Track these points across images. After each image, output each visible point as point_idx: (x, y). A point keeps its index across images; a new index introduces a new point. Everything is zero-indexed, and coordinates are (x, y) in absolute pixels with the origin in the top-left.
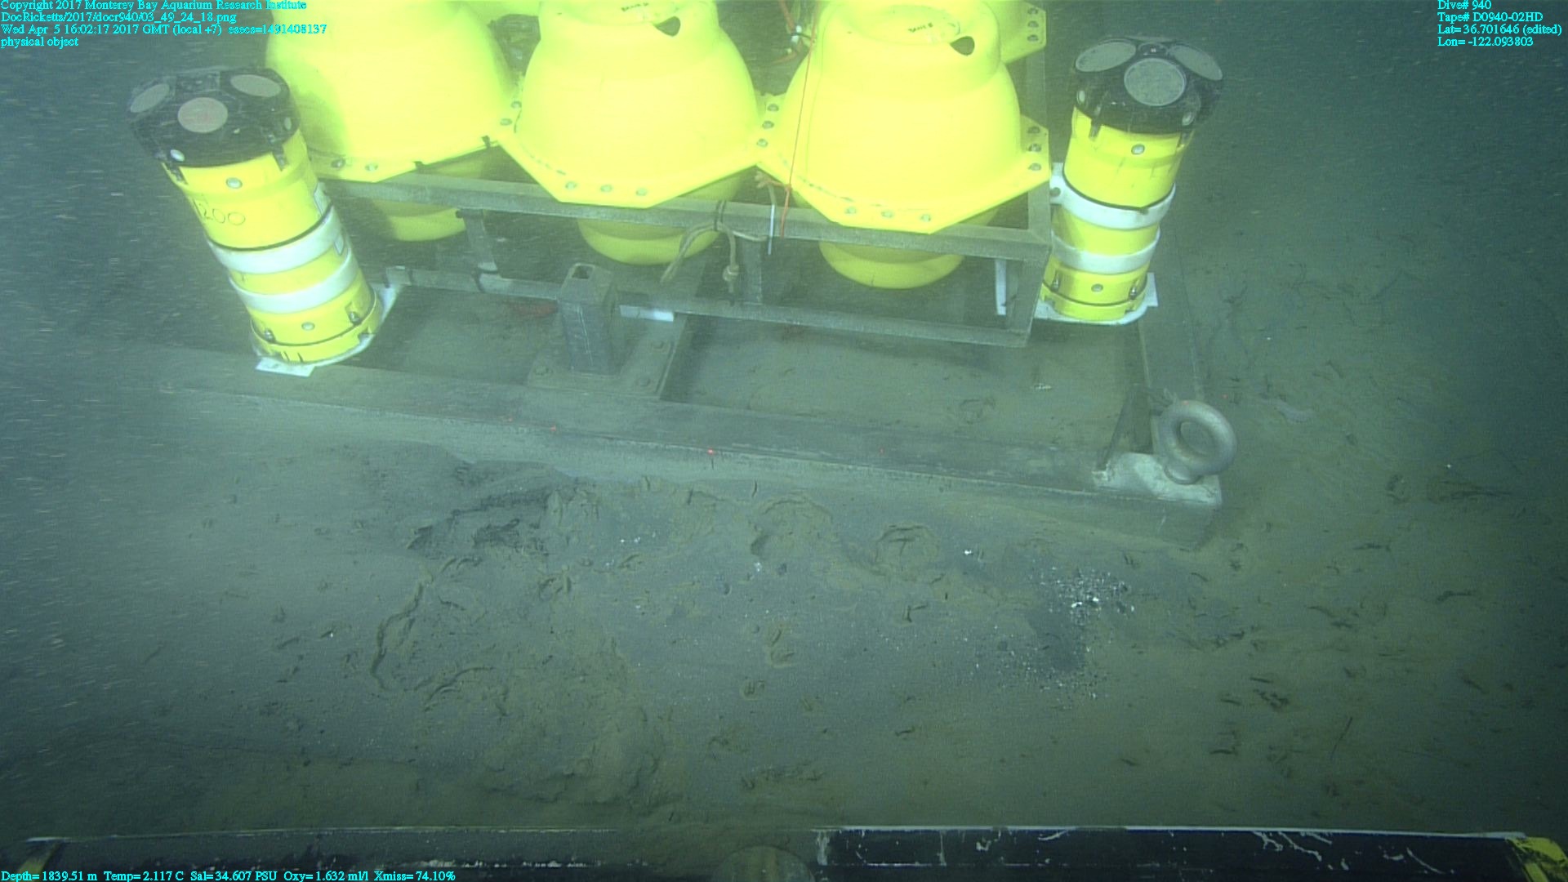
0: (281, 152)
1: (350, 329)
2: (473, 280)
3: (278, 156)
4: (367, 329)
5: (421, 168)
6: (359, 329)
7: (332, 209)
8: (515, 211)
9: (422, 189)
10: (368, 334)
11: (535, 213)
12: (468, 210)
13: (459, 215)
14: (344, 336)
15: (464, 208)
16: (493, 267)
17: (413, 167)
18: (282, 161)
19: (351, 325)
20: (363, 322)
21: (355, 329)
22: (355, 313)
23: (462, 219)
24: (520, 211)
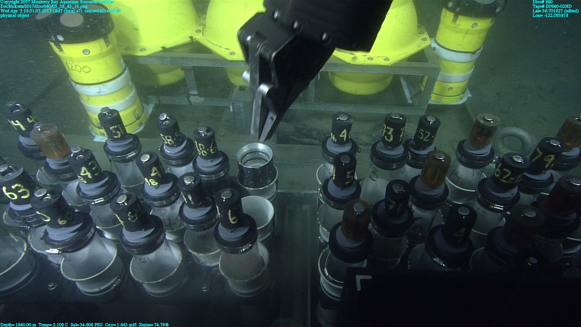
0: (107, 37)
1: (135, 121)
2: (187, 99)
3: (106, 40)
4: (142, 122)
5: (164, 49)
6: (139, 121)
7: (127, 68)
8: (208, 66)
9: (166, 58)
10: (142, 124)
11: (217, 66)
12: (186, 67)
13: (182, 69)
14: (133, 124)
15: (185, 66)
16: (196, 92)
17: (160, 49)
18: (107, 42)
19: (135, 119)
20: (141, 118)
21: (137, 122)
22: (137, 115)
23: (183, 71)
24: (210, 66)
